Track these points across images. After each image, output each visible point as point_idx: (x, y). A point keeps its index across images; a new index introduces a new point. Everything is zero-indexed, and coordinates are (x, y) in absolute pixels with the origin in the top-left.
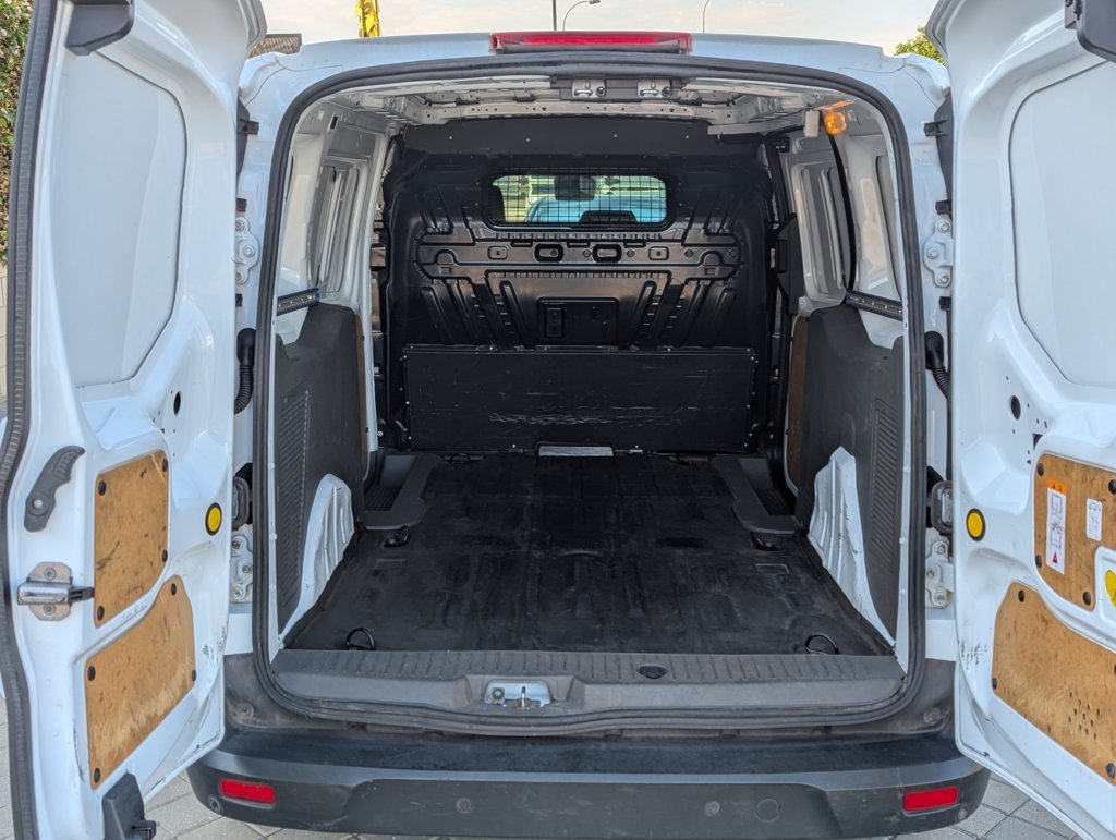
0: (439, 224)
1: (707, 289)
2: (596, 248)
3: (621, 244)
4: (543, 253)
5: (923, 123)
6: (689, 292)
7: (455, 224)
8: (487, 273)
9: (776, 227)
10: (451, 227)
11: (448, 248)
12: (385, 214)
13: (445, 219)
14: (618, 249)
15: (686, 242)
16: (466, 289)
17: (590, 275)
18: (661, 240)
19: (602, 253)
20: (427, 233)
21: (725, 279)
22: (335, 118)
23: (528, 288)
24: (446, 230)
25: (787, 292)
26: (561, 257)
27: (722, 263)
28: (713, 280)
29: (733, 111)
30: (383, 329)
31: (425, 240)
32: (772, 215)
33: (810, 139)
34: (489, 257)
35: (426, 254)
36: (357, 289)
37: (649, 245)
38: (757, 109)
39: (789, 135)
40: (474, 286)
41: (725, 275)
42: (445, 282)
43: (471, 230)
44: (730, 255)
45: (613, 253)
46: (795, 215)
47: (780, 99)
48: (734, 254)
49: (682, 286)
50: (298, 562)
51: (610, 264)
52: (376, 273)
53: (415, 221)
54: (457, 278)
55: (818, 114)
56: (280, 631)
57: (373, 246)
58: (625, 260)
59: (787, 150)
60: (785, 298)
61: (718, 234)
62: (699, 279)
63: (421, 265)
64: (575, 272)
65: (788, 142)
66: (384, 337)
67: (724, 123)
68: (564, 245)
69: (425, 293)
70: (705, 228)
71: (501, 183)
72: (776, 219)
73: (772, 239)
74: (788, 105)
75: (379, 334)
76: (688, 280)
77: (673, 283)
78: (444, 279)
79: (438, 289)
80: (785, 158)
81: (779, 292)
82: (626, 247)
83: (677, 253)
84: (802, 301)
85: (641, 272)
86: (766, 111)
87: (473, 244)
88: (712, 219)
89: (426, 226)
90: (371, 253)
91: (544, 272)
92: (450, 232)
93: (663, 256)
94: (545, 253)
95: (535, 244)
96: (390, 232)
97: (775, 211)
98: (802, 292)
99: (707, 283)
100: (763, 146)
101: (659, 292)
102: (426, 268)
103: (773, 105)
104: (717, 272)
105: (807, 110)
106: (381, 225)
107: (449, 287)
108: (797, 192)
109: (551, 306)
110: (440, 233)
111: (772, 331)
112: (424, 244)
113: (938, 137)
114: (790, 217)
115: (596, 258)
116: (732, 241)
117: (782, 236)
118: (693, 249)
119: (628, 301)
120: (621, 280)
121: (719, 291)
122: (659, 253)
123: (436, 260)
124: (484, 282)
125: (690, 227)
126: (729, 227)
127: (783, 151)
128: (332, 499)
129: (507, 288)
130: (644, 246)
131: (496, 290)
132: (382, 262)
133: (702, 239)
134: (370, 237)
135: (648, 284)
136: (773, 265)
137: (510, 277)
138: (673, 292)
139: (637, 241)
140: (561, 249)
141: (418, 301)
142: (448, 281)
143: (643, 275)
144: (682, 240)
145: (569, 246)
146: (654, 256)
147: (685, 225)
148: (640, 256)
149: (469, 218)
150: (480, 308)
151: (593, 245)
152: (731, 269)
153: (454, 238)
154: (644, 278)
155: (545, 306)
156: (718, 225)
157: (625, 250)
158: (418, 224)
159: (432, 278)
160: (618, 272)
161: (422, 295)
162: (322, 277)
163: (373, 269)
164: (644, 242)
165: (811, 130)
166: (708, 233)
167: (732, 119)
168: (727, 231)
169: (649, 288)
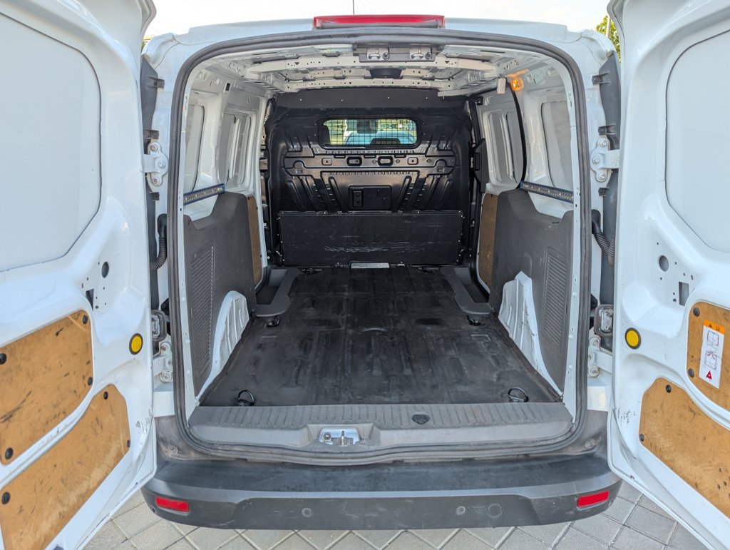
0: (295, 146)
1: (438, 180)
2: (380, 158)
3: (393, 156)
4: (351, 161)
5: (591, 76)
6: (429, 181)
7: (304, 146)
8: (322, 172)
9: (474, 146)
10: (302, 148)
11: (300, 159)
12: (266, 141)
13: (298, 144)
14: (391, 159)
15: (427, 154)
16: (311, 181)
17: (377, 173)
18: (414, 154)
19: (382, 161)
20: (288, 152)
21: (448, 174)
22: (228, 85)
23: (343, 180)
24: (299, 149)
25: (480, 180)
26: (360, 164)
27: (446, 166)
28: (442, 175)
29: (452, 83)
30: (268, 203)
31: (288, 155)
32: (472, 140)
33: (500, 95)
34: (322, 164)
35: (289, 163)
36: (251, 183)
37: (408, 156)
38: (467, 80)
39: (483, 95)
40: (314, 180)
41: (448, 172)
42: (299, 178)
43: (312, 149)
44: (450, 161)
45: (388, 161)
46: (484, 139)
47: (483, 72)
48: (453, 160)
49: (426, 178)
50: (210, 349)
51: (387, 167)
52: (263, 173)
53: (283, 145)
54: (306, 176)
55: (505, 80)
56: (196, 395)
57: (261, 159)
58: (395, 164)
59: (481, 104)
60: (479, 183)
61: (444, 150)
62: (434, 175)
63: (286, 169)
64: (368, 171)
65: (482, 99)
66: (268, 207)
67: (447, 89)
68: (362, 157)
69: (289, 184)
70: (437, 147)
71: (328, 124)
72: (474, 142)
73: (472, 152)
74: (487, 76)
75: (266, 205)
76: (428, 175)
77: (420, 177)
78: (298, 176)
79: (295, 182)
80: (479, 109)
81: (475, 182)
82: (396, 157)
83: (423, 161)
84: (488, 185)
85: (403, 171)
86: (473, 80)
87: (314, 157)
88: (441, 142)
89: (288, 148)
90: (260, 162)
91: (352, 172)
92: (301, 151)
93: (415, 162)
94: (352, 161)
95: (347, 157)
96: (269, 151)
97: (474, 137)
98: (488, 180)
99: (439, 176)
100: (467, 102)
101: (413, 182)
102: (289, 170)
103: (478, 76)
104: (443, 171)
105: (499, 78)
106: (264, 147)
107: (301, 181)
108: (485, 126)
109: (357, 190)
110: (296, 151)
111: (471, 201)
112: (287, 157)
113: (600, 85)
114: (481, 141)
115: (380, 164)
116: (451, 153)
117: (477, 151)
118: (431, 158)
119: (397, 187)
120: (393, 176)
121: (445, 181)
122: (413, 161)
123: (294, 166)
124: (319, 178)
125: (429, 146)
126: (451, 146)
127: (478, 104)
128: (232, 307)
129: (332, 181)
130: (405, 157)
131: (327, 182)
132: (265, 167)
133: (436, 152)
134: (259, 154)
135: (407, 177)
136: (472, 166)
137: (334, 175)
138: (420, 182)
139: (401, 154)
140: (360, 159)
141: (285, 189)
142: (301, 177)
143: (405, 173)
144: (425, 154)
145: (365, 158)
146: (410, 162)
147: (427, 145)
148: (403, 162)
149: (311, 143)
150: (318, 192)
151: (378, 156)
152: (451, 169)
153: (303, 154)
154: (405, 174)
155: (353, 190)
156: (444, 145)
157: (395, 159)
158: (284, 147)
159: (292, 176)
160: (391, 171)
161: (287, 185)
162: (231, 176)
163: (261, 171)
164: (405, 155)
165: (501, 89)
166: (439, 150)
167: (451, 88)
168: (449, 148)
169: (408, 180)
